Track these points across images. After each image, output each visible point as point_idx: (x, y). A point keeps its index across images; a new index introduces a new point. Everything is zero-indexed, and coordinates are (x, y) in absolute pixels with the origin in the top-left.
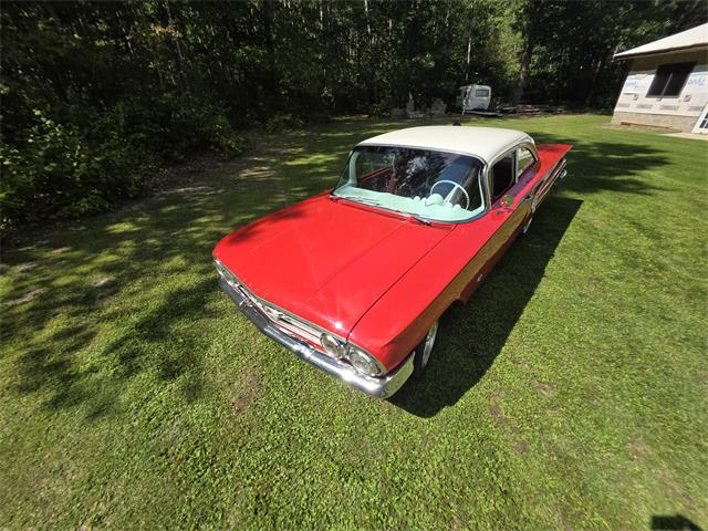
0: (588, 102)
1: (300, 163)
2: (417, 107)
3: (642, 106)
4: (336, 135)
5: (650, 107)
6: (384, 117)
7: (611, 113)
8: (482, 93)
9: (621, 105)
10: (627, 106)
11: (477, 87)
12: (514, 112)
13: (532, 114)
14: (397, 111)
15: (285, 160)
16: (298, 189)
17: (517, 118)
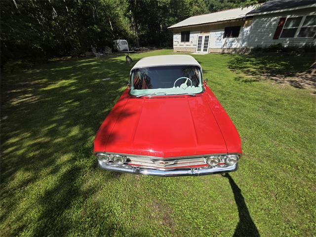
0: (161, 45)
1: (54, 87)
2: (98, 51)
3: (181, 45)
4: (61, 69)
5: (183, 45)
6: (81, 56)
7: (172, 48)
8: (124, 43)
9: (175, 45)
10: (176, 45)
11: (121, 40)
12: (140, 50)
13: (146, 51)
14: (88, 53)
15: (41, 87)
16: (69, 101)
17: (142, 52)
